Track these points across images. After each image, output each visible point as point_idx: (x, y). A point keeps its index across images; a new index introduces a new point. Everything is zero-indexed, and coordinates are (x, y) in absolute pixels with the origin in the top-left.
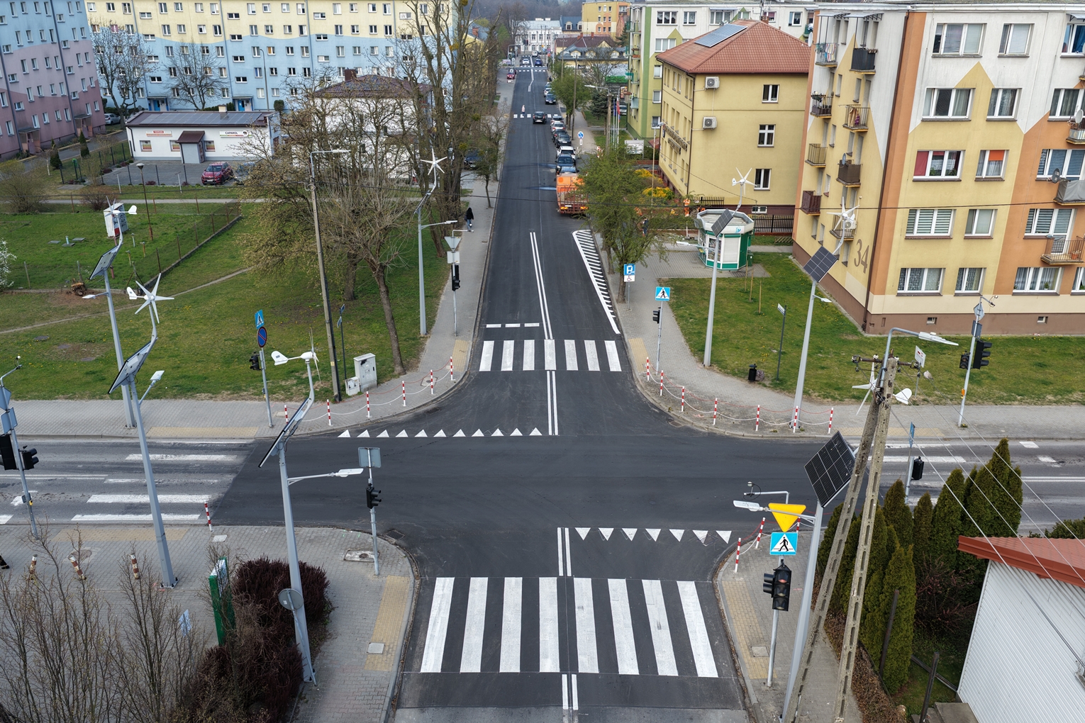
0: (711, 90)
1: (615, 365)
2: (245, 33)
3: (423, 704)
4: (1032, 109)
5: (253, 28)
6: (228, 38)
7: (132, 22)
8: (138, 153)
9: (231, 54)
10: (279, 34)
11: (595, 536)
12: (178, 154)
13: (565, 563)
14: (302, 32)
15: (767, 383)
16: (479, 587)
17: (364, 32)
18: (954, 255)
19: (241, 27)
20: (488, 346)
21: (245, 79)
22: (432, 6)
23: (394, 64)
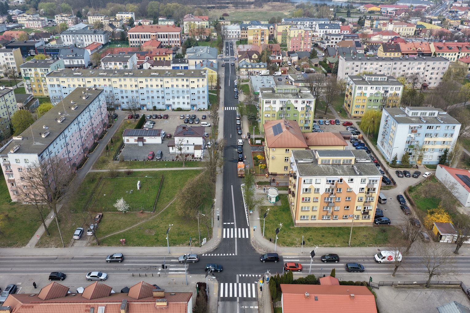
0: (273, 151)
1: (247, 237)
2: (145, 87)
3: (221, 301)
4: (322, 191)
5: (147, 86)
6: (139, 88)
7: (111, 84)
8: (126, 142)
9: (140, 93)
10: (155, 87)
11: (242, 276)
12: (137, 143)
13: (238, 281)
14: (161, 87)
15: (273, 241)
16: (226, 284)
17: (180, 87)
18: (311, 213)
19: (143, 85)
20: (224, 229)
21: (144, 99)
22: (201, 79)
23: (189, 95)
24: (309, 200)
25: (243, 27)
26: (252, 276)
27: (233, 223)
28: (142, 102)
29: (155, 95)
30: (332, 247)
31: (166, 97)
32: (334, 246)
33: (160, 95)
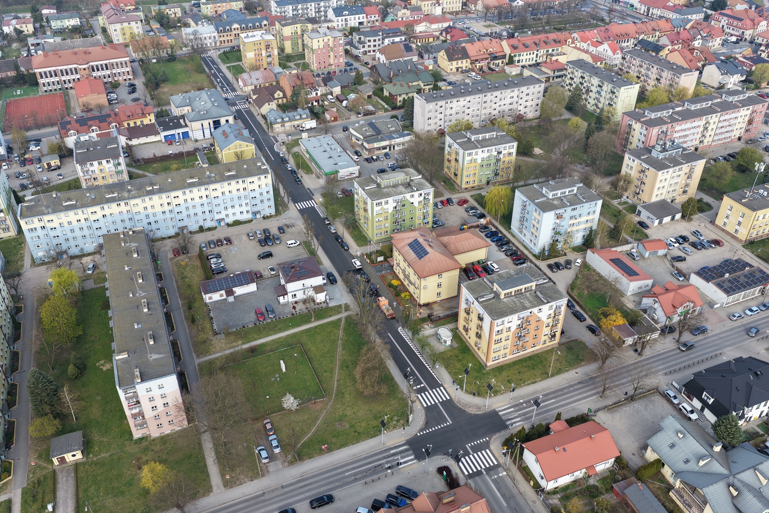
0: (425, 280)
1: (448, 398)
2: (182, 202)
3: (469, 479)
4: (513, 329)
5: (186, 200)
6: (174, 206)
7: (130, 209)
8: (208, 301)
9: (176, 212)
11: (472, 446)
13: (471, 452)
14: (207, 197)
17: (235, 192)
18: (503, 352)
19: (180, 200)
20: (419, 396)
21: (182, 220)
22: (262, 177)
23: (248, 201)
24: (501, 340)
26: (480, 442)
27: (423, 385)
28: (181, 224)
29: (199, 210)
30: (534, 383)
31: (216, 209)
33: (207, 209)
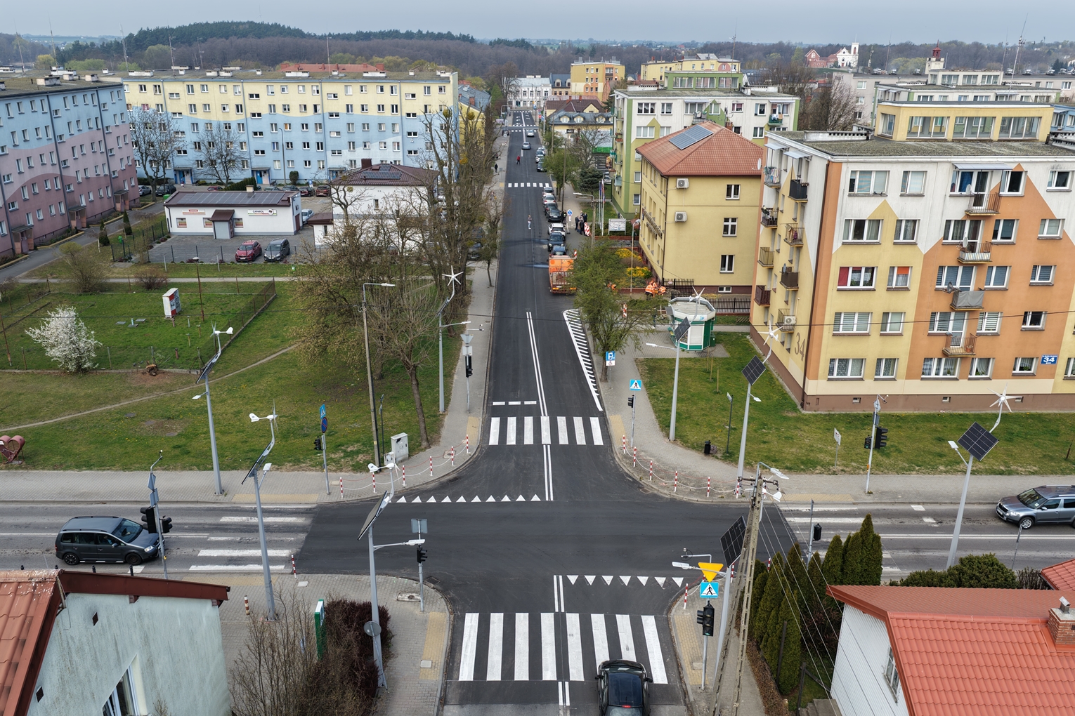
0: (682, 189)
1: (598, 440)
2: (265, 111)
3: (462, 702)
4: (929, 235)
5: (272, 107)
6: (249, 115)
7: (162, 102)
8: (175, 229)
9: (251, 130)
10: (295, 112)
11: (581, 581)
12: (210, 230)
13: (559, 603)
14: (316, 111)
15: (719, 455)
16: (497, 620)
17: (373, 111)
18: (873, 348)
19: (261, 106)
20: (495, 422)
21: (263, 152)
22: (435, 88)
23: (399, 139)
24: (870, 283)
25: (558, 81)
26: (634, 582)
27: (535, 403)
28: (258, 162)
29: (297, 136)
31: (331, 144)
32: (1010, 473)
33: (313, 137)
